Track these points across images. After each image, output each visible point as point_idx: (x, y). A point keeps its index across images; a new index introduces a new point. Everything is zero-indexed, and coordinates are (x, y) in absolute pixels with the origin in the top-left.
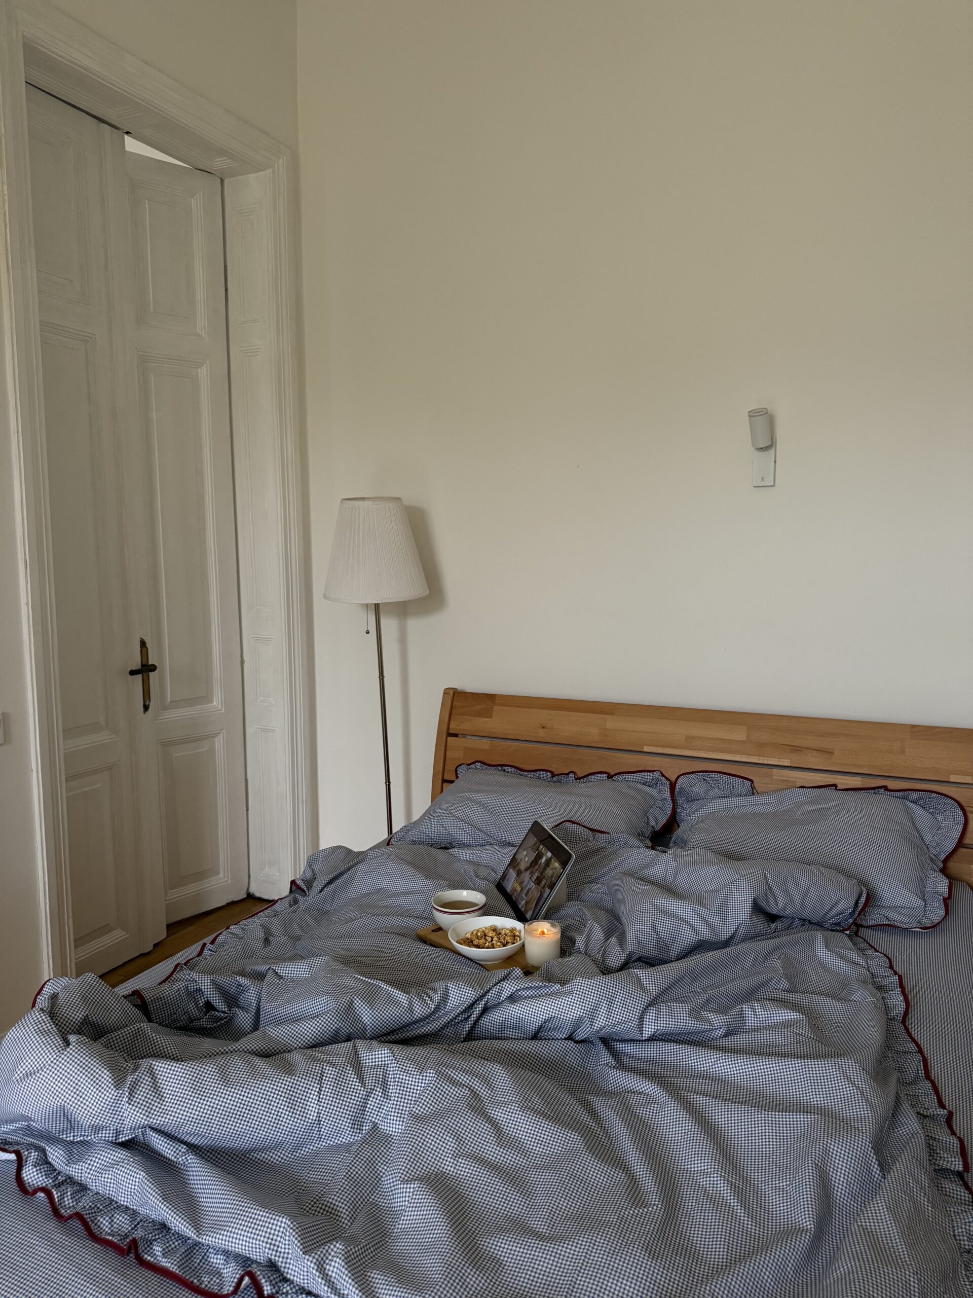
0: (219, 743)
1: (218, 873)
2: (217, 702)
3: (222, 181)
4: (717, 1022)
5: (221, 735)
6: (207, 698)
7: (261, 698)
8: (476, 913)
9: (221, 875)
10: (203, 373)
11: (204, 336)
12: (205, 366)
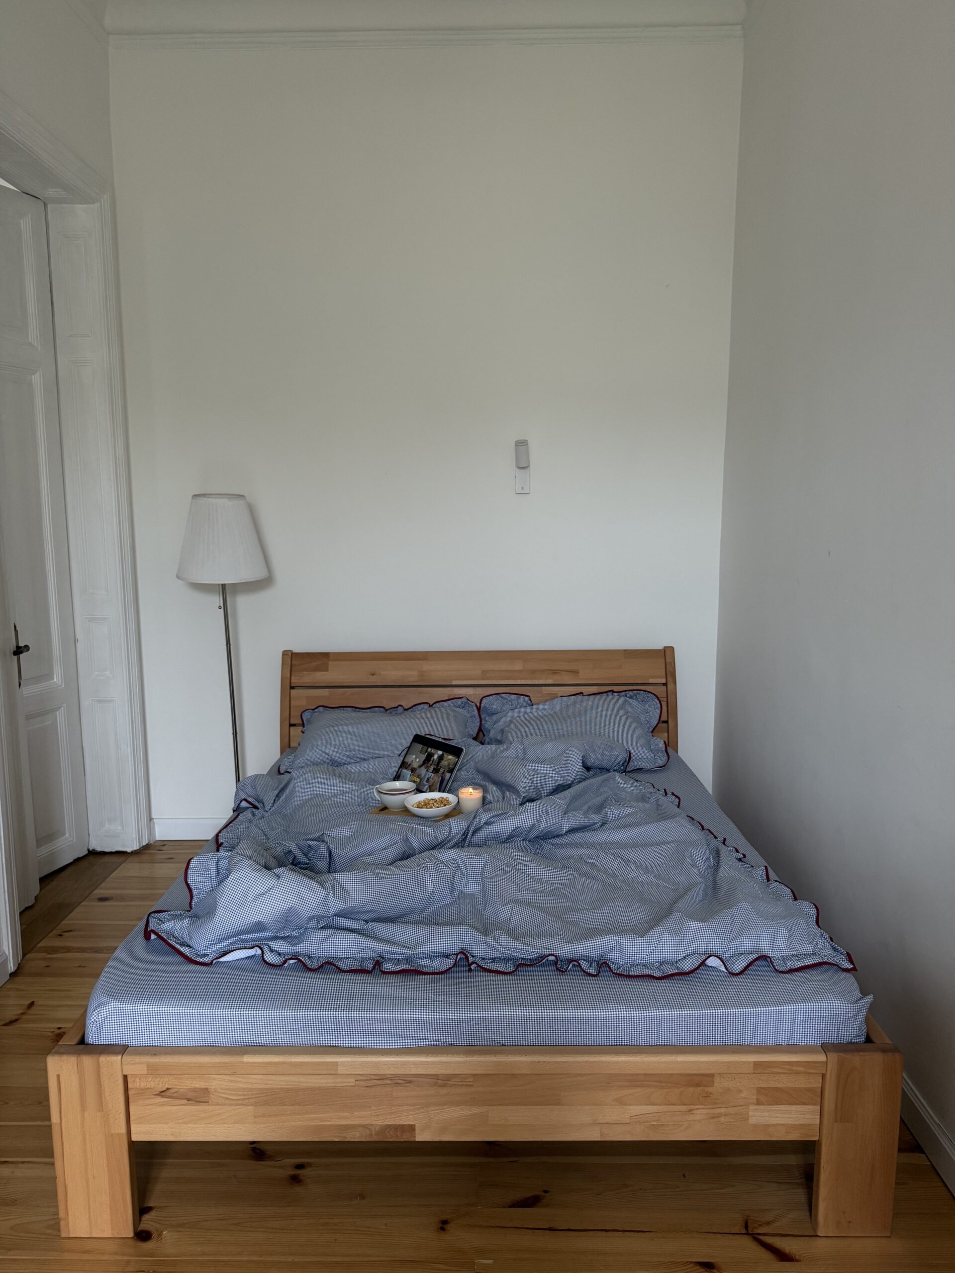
0: (61, 716)
1: (64, 834)
2: (57, 678)
3: (45, 204)
4: (596, 818)
5: (62, 708)
6: (49, 676)
7: (96, 673)
8: (413, 793)
9: (67, 835)
10: (37, 379)
11: (36, 345)
12: (38, 373)
